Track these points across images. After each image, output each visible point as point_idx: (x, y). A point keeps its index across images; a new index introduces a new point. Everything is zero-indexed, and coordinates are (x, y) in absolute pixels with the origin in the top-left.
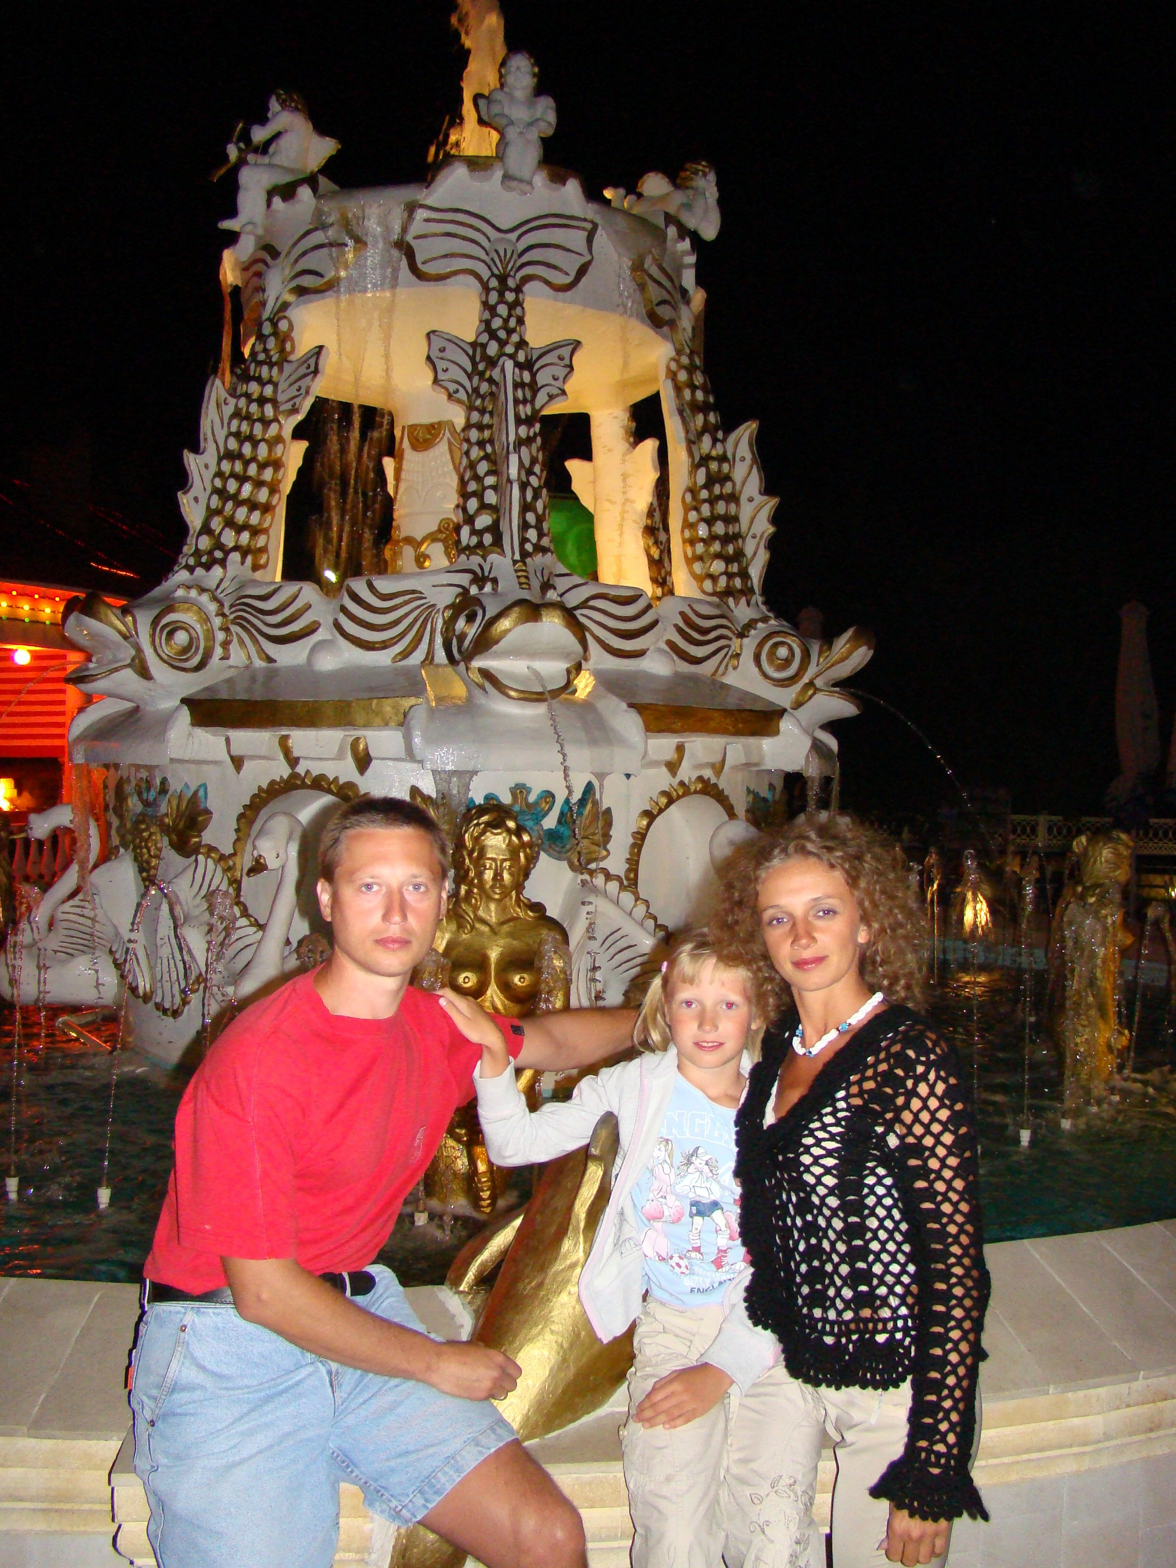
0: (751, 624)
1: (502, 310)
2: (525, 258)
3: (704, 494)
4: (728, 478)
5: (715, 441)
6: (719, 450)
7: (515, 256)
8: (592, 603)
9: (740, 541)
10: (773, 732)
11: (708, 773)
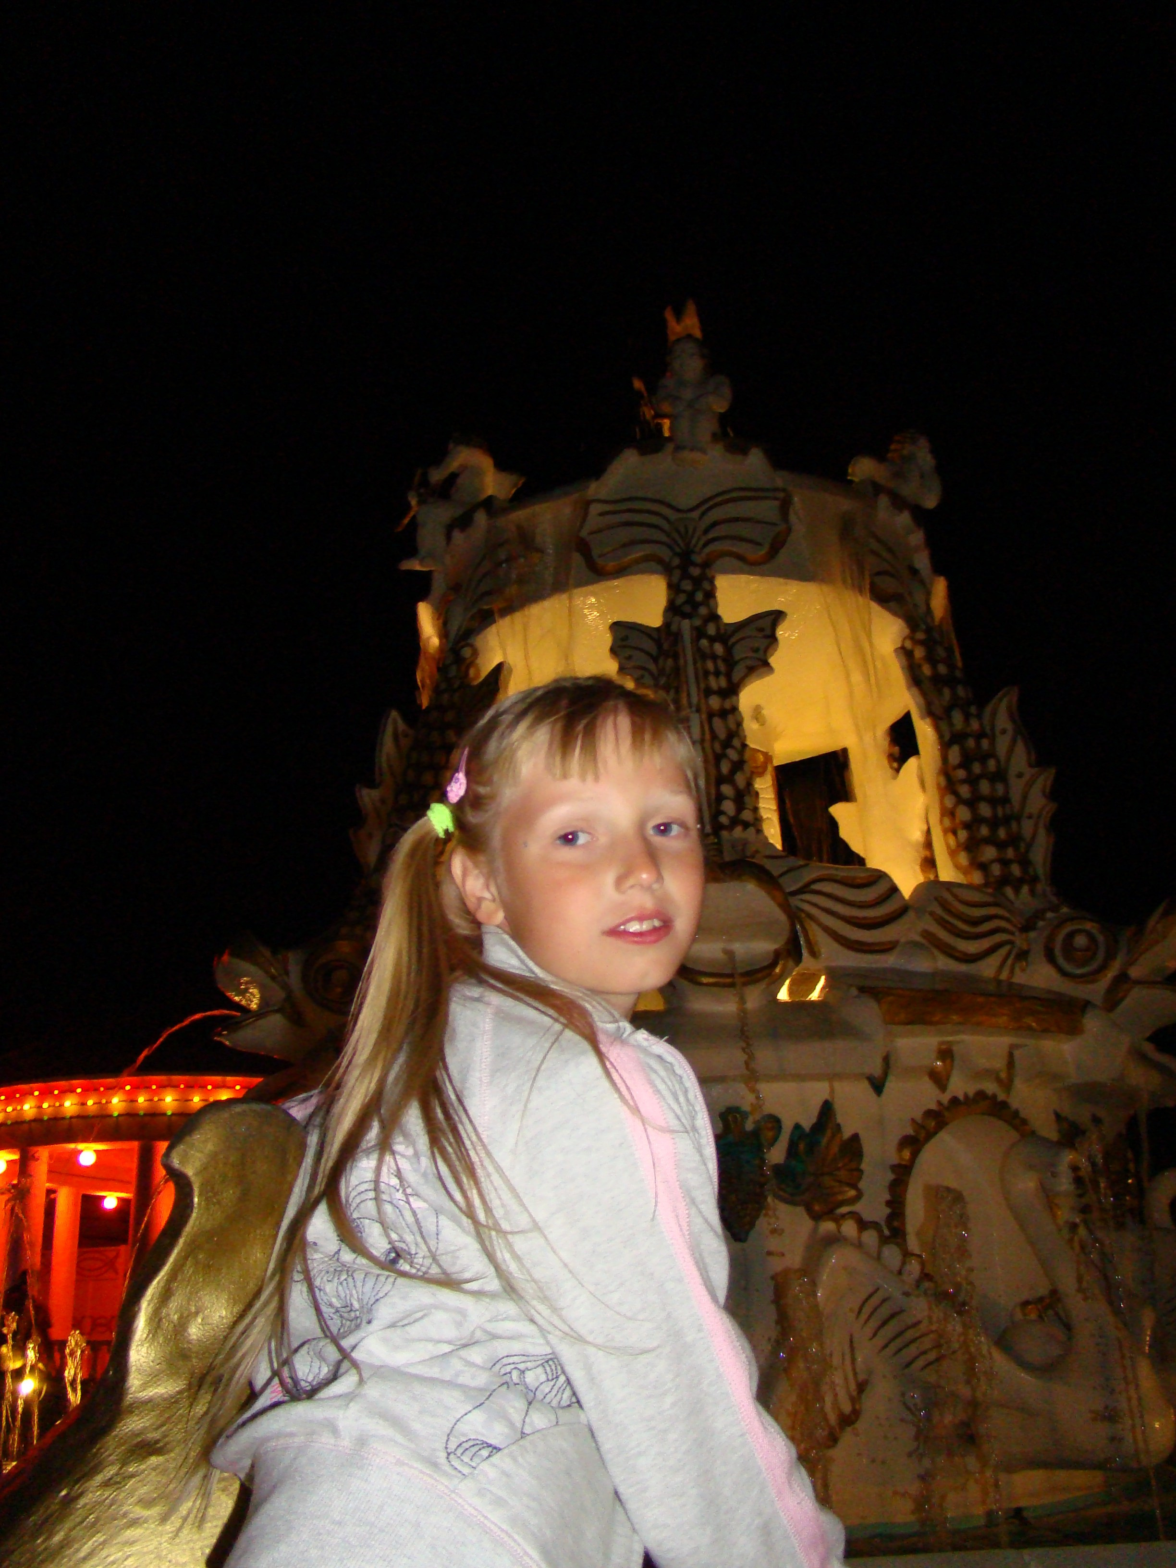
0: (1039, 915)
1: (687, 586)
2: (710, 536)
3: (961, 774)
4: (991, 754)
5: (967, 717)
6: (975, 725)
7: (698, 533)
8: (816, 887)
9: (1014, 825)
10: (1074, 1030)
11: (990, 1087)
